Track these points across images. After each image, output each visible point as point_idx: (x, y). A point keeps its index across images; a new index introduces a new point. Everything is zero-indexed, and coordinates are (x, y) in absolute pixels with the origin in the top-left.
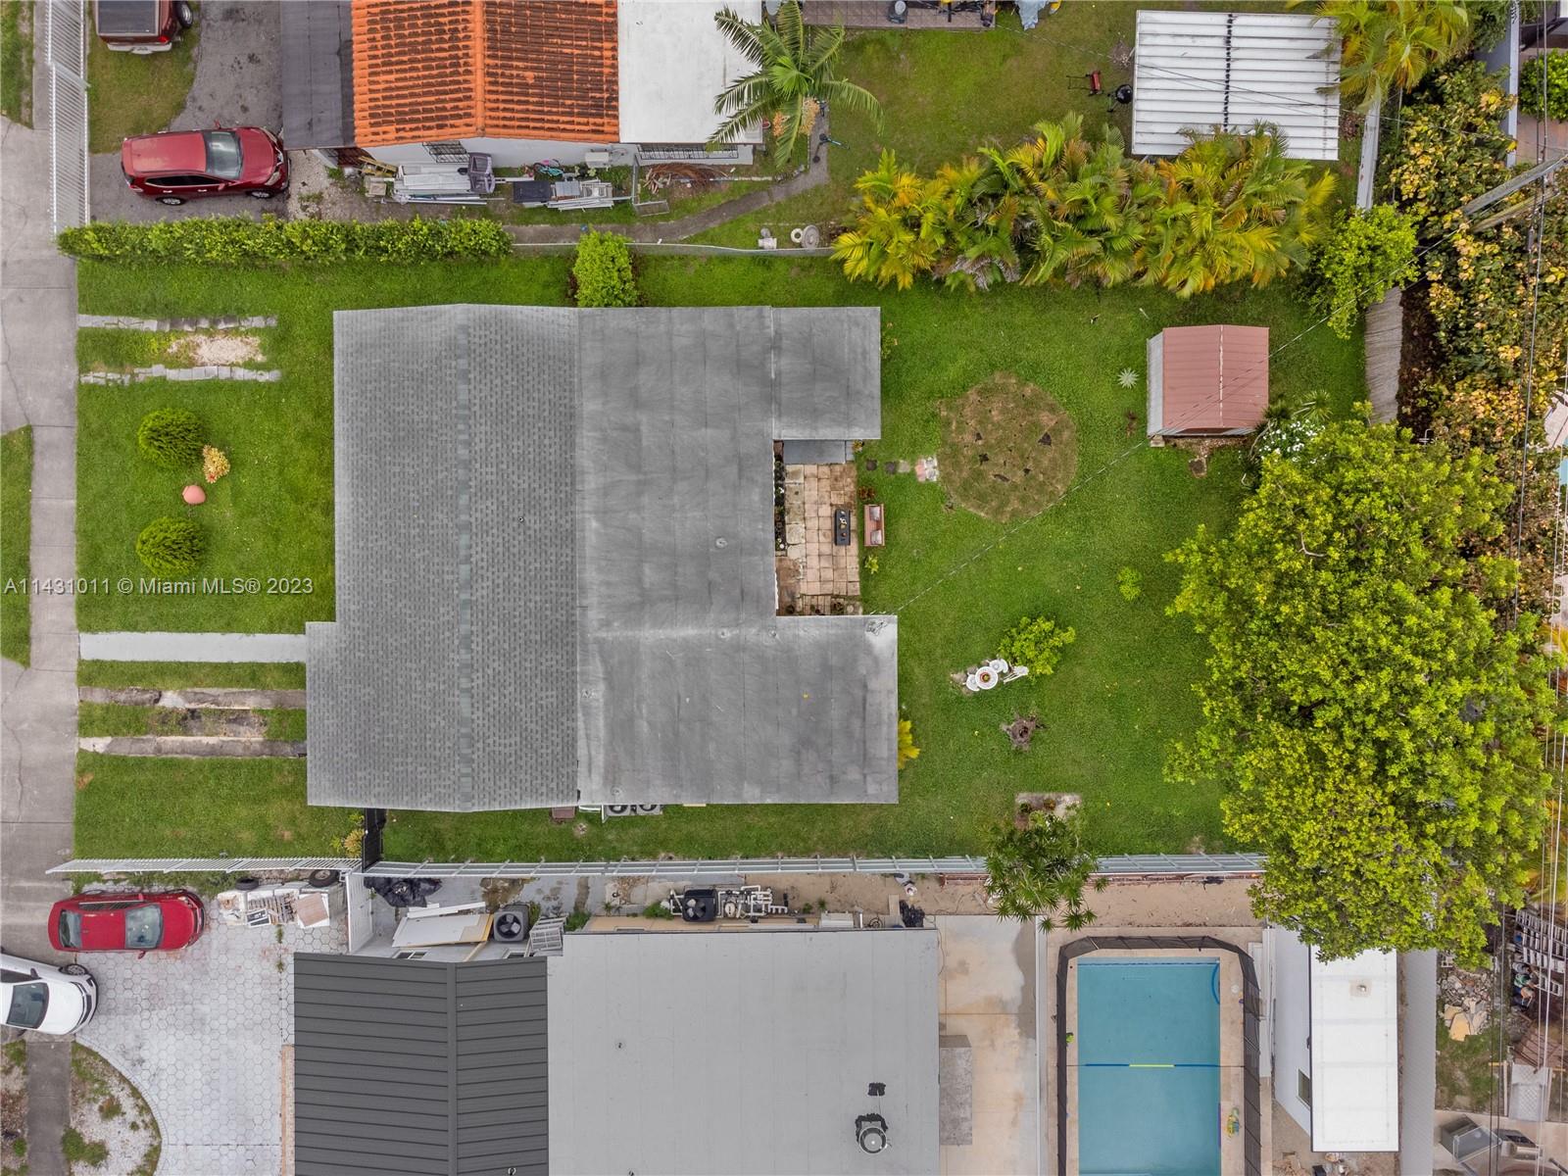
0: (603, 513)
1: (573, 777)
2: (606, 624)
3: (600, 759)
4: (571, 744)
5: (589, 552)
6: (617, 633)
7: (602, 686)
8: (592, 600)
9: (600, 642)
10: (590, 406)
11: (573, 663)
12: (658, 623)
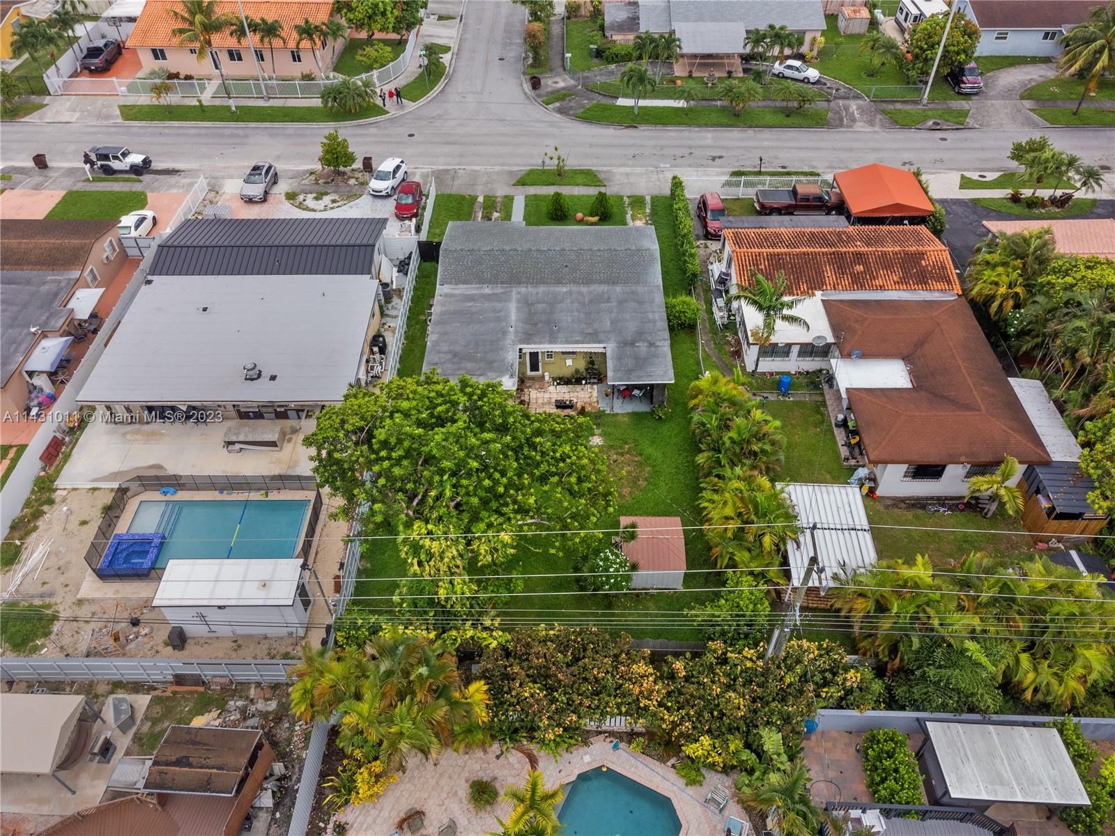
0: (570, 293)
1: (450, 283)
2: (519, 293)
3: (457, 292)
4: (465, 282)
5: (552, 289)
6: (514, 295)
7: (490, 292)
8: (530, 289)
9: (511, 291)
10: (618, 289)
11: (502, 283)
12: (518, 309)
